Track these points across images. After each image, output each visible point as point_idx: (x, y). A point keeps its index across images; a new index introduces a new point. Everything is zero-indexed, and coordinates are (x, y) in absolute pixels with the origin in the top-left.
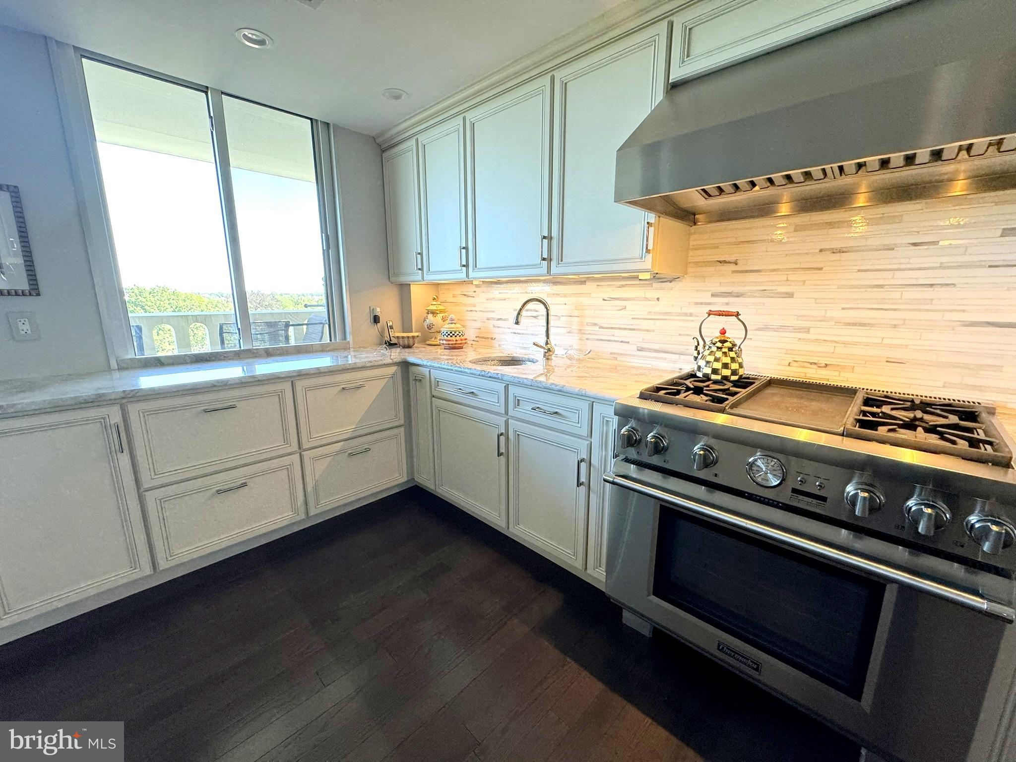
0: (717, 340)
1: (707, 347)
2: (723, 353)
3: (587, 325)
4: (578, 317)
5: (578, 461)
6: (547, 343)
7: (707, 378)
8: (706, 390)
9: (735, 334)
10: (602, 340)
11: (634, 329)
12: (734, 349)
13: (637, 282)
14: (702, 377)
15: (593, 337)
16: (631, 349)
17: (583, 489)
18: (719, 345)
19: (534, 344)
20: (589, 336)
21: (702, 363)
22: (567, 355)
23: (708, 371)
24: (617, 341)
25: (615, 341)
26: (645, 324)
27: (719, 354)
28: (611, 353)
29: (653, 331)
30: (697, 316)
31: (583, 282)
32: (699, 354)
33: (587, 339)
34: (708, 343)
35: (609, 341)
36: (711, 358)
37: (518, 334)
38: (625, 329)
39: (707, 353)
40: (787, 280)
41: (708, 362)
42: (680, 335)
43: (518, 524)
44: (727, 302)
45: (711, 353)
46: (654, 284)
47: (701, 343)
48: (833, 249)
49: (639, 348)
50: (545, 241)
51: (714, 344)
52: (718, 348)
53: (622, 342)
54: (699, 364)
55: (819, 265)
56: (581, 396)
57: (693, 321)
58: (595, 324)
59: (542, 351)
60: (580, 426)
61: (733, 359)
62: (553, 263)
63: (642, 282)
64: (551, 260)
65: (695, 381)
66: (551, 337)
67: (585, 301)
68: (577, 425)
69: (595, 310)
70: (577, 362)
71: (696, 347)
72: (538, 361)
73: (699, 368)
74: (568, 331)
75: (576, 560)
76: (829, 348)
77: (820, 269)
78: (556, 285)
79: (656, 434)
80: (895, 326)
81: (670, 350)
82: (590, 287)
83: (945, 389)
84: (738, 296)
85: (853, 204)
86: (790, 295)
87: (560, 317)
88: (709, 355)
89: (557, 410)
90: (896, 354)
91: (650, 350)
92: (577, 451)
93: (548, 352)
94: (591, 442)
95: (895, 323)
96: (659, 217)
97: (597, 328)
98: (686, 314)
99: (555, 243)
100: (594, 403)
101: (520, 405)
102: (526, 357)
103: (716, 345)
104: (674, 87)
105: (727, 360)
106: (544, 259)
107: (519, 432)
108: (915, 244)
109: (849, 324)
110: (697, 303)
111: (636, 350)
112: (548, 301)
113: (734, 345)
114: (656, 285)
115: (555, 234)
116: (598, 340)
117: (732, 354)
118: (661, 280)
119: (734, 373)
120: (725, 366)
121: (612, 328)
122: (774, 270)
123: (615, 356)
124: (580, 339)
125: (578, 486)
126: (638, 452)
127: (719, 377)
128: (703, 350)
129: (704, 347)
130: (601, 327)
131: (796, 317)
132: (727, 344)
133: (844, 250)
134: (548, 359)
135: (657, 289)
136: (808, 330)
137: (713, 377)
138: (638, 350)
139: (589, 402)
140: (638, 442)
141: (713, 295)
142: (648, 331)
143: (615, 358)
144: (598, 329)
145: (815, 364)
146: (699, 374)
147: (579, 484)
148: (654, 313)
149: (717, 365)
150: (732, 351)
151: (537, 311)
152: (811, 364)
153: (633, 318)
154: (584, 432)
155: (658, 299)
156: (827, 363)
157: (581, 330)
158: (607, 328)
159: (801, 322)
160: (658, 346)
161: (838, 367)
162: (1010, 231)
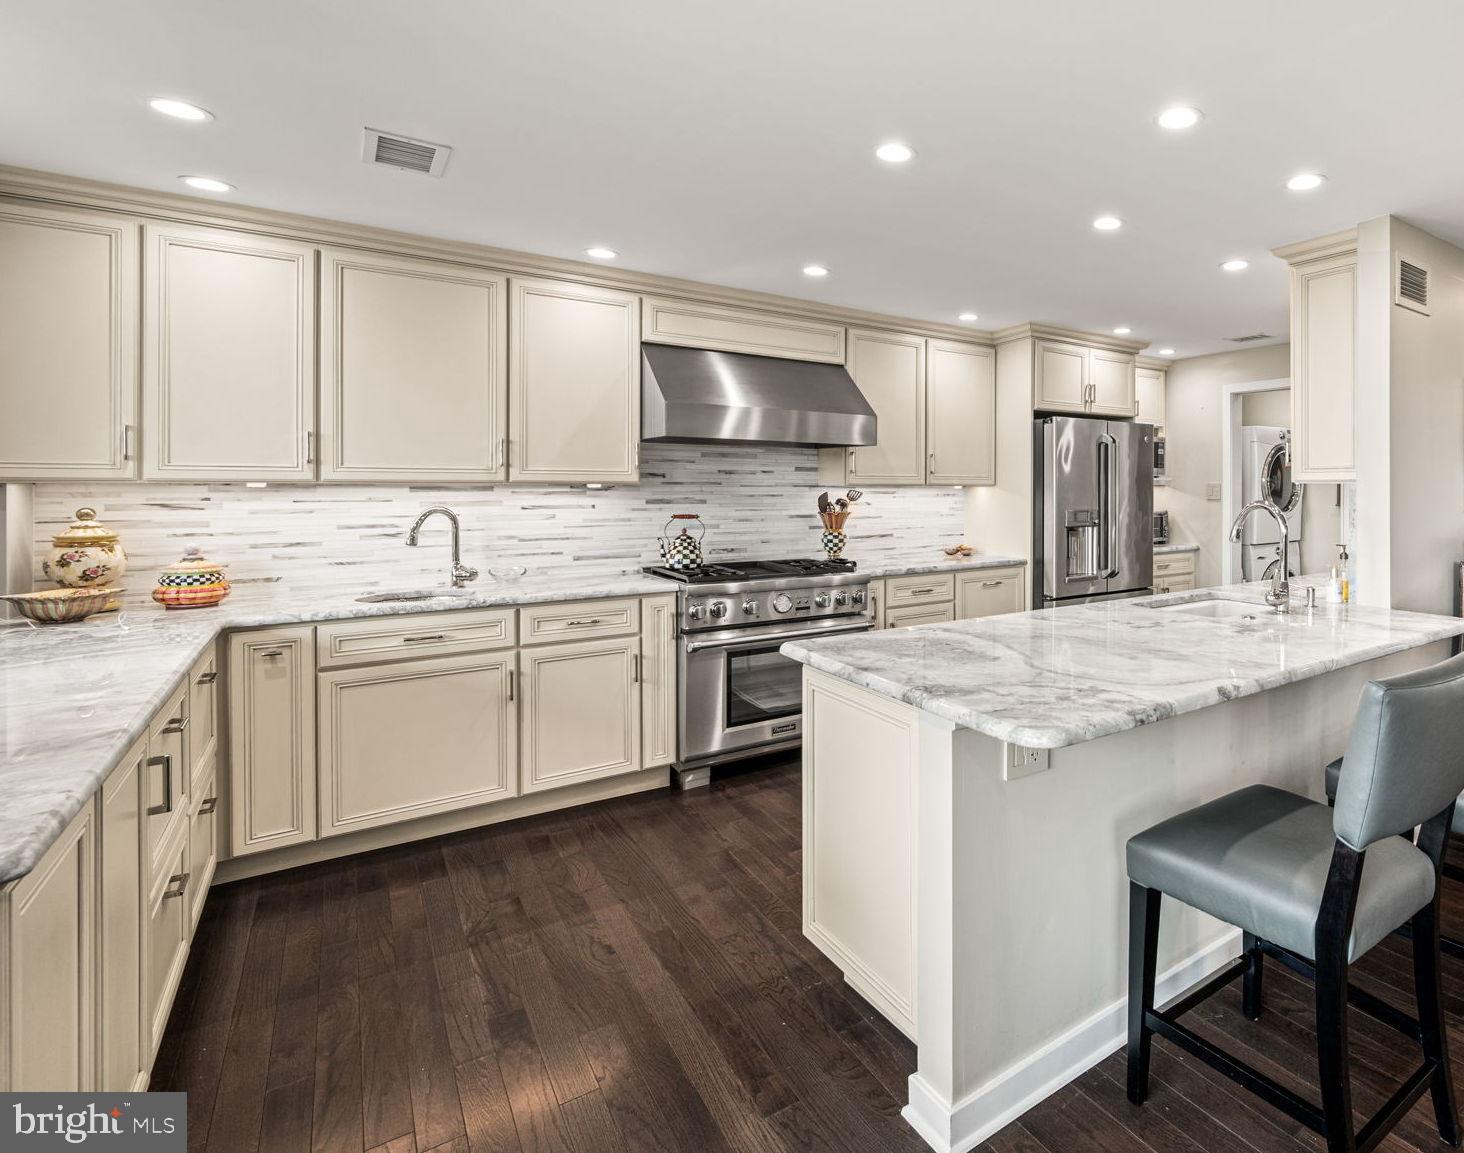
3: (499, 539)
10: (523, 555)
11: (567, 538)
15: (510, 552)
16: (566, 559)
24: (546, 553)
25: (542, 554)
28: (538, 568)
29: (592, 538)
30: (635, 521)
31: (491, 488)
32: (665, 551)
33: (500, 556)
35: (534, 554)
37: (349, 563)
38: (555, 539)
40: (701, 491)
44: (659, 507)
48: (725, 471)
49: (576, 557)
53: (553, 553)
55: (719, 481)
58: (512, 537)
60: (629, 625)
62: (515, 470)
67: (493, 510)
68: (626, 625)
69: (510, 521)
71: (662, 546)
75: (631, 764)
76: (731, 538)
77: (721, 484)
80: (762, 520)
82: (499, 494)
84: (668, 503)
86: (704, 502)
90: (765, 537)
91: (590, 557)
94: (642, 636)
95: (761, 518)
97: (515, 542)
99: (516, 448)
100: (642, 599)
108: (764, 472)
109: (740, 520)
110: (634, 510)
111: (572, 559)
116: (517, 555)
121: (537, 539)
122: (692, 483)
124: (487, 558)
130: (521, 540)
133: (732, 472)
135: (592, 495)
136: (718, 526)
138: (574, 559)
141: (647, 502)
142: (585, 538)
143: (544, 572)
145: (726, 549)
148: (590, 519)
151: (397, 527)
152: (723, 550)
153: (565, 527)
155: (594, 506)
156: (733, 548)
157: (488, 546)
158: (530, 540)
159: (713, 522)
160: (598, 553)
161: (739, 550)
162: (798, 469)
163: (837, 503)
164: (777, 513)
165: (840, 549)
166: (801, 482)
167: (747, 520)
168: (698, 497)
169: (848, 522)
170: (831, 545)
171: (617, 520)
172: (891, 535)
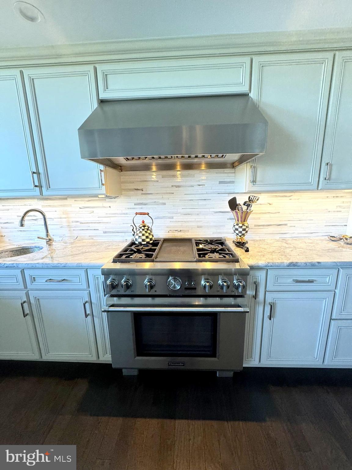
0: (142, 226)
1: (138, 230)
2: (145, 231)
3: (72, 222)
4: (66, 218)
5: (84, 304)
6: (47, 236)
7: (140, 244)
8: (143, 251)
9: (148, 222)
10: (83, 230)
11: (100, 223)
12: (149, 229)
13: (98, 199)
14: (138, 243)
15: (77, 228)
16: (100, 233)
17: (89, 318)
18: (143, 228)
19: (38, 238)
20: (74, 228)
21: (137, 237)
22: (63, 241)
23: (140, 240)
24: (92, 230)
25: (90, 230)
26: (105, 220)
27: (144, 232)
28: (89, 236)
29: (110, 223)
30: (130, 214)
31: (66, 199)
32: (134, 232)
33: (74, 230)
34: (138, 228)
35: (87, 230)
36: (141, 235)
38: (95, 223)
39: (138, 232)
40: (163, 198)
41: (139, 237)
42: (123, 223)
43: (49, 352)
44: (141, 207)
45: (140, 232)
46: (106, 199)
47: (135, 228)
48: (176, 186)
49: (104, 232)
50: (35, 175)
51: (141, 228)
52: (143, 229)
53: (94, 230)
54: (136, 238)
56: (79, 267)
57: (128, 217)
58: (77, 222)
59: (45, 241)
60: (81, 284)
61: (149, 234)
62: (44, 189)
63: (100, 199)
64: (41, 187)
65: (136, 246)
66: (49, 231)
67: (68, 209)
68: (79, 284)
69: (76, 214)
70: (70, 244)
71: (133, 230)
72: (43, 248)
73: (136, 239)
74: (60, 226)
75: (92, 356)
76: (180, 224)
77: (173, 193)
78: (47, 200)
79: (125, 279)
80: (198, 214)
81: (119, 231)
82: (70, 201)
83: (213, 234)
84: (145, 205)
85: (177, 169)
86: (164, 204)
87: (53, 219)
88: (140, 233)
89: (63, 278)
90: (200, 224)
91: (110, 232)
92: (82, 298)
93: (49, 241)
94: (90, 291)
95: (198, 213)
96: (106, 167)
97: (78, 224)
98: (124, 214)
99: (42, 177)
100: (88, 270)
101: (36, 280)
102: (33, 245)
103: (142, 228)
104: (102, 102)
105: (147, 235)
106: (36, 186)
107: (38, 297)
108: (199, 185)
109: (185, 214)
110: (128, 208)
111: (103, 233)
112: (43, 210)
113: (149, 227)
114: (107, 200)
115: (41, 170)
116: (80, 230)
117: (149, 232)
118: (110, 198)
119: (151, 240)
120: (147, 237)
121: (87, 223)
122: (157, 194)
123: (92, 237)
124: (69, 231)
125: (86, 317)
126: (118, 291)
127: (145, 243)
128: (136, 231)
129: (136, 229)
130: (81, 223)
131: (168, 213)
132: (146, 227)
133: (179, 186)
134: (50, 245)
135: (109, 202)
136: (172, 218)
137: (143, 243)
138: (104, 233)
139: (84, 270)
140: (117, 285)
141: (135, 204)
142: (107, 223)
143: (91, 238)
144: (80, 224)
145: (177, 230)
146: (137, 243)
147: (86, 316)
148: (109, 214)
149: (144, 237)
150: (148, 230)
152: (176, 231)
153: (98, 217)
154: (85, 286)
155: (110, 207)
156: (181, 230)
157: (69, 225)
158: (85, 223)
159: (170, 215)
160: (114, 230)
161: (184, 231)
162: (220, 182)
163: (244, 204)
164: (208, 210)
165: (243, 235)
166: (223, 191)
167: (189, 214)
168: (161, 201)
169: (251, 216)
170: (237, 232)
171: (121, 214)
172: (286, 225)
